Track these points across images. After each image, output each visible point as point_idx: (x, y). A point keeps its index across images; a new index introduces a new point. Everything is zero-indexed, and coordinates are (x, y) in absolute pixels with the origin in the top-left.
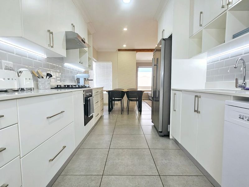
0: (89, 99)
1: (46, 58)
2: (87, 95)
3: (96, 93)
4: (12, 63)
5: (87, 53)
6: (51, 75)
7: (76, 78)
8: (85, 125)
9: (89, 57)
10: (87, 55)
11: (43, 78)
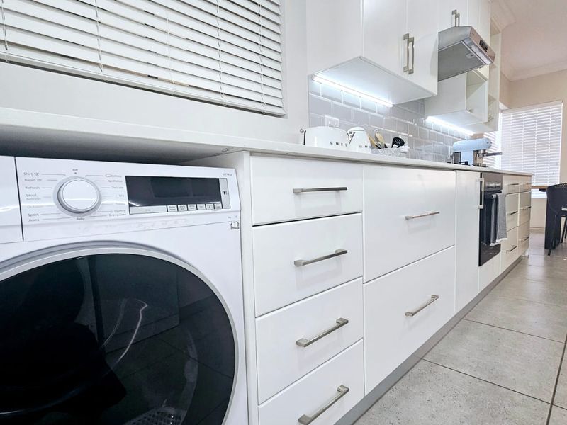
0: (494, 196)
1: (391, 106)
2: (489, 187)
3: (512, 188)
4: (338, 119)
5: (487, 83)
6: (401, 139)
7: (450, 154)
8: (480, 265)
9: (491, 94)
10: (485, 90)
11: (386, 147)
